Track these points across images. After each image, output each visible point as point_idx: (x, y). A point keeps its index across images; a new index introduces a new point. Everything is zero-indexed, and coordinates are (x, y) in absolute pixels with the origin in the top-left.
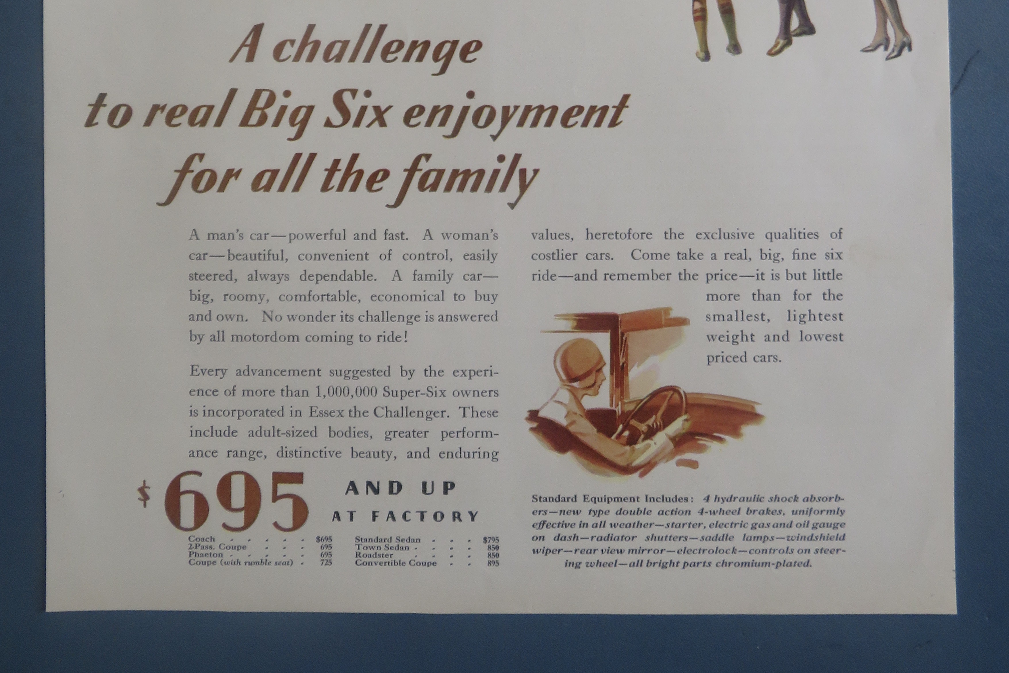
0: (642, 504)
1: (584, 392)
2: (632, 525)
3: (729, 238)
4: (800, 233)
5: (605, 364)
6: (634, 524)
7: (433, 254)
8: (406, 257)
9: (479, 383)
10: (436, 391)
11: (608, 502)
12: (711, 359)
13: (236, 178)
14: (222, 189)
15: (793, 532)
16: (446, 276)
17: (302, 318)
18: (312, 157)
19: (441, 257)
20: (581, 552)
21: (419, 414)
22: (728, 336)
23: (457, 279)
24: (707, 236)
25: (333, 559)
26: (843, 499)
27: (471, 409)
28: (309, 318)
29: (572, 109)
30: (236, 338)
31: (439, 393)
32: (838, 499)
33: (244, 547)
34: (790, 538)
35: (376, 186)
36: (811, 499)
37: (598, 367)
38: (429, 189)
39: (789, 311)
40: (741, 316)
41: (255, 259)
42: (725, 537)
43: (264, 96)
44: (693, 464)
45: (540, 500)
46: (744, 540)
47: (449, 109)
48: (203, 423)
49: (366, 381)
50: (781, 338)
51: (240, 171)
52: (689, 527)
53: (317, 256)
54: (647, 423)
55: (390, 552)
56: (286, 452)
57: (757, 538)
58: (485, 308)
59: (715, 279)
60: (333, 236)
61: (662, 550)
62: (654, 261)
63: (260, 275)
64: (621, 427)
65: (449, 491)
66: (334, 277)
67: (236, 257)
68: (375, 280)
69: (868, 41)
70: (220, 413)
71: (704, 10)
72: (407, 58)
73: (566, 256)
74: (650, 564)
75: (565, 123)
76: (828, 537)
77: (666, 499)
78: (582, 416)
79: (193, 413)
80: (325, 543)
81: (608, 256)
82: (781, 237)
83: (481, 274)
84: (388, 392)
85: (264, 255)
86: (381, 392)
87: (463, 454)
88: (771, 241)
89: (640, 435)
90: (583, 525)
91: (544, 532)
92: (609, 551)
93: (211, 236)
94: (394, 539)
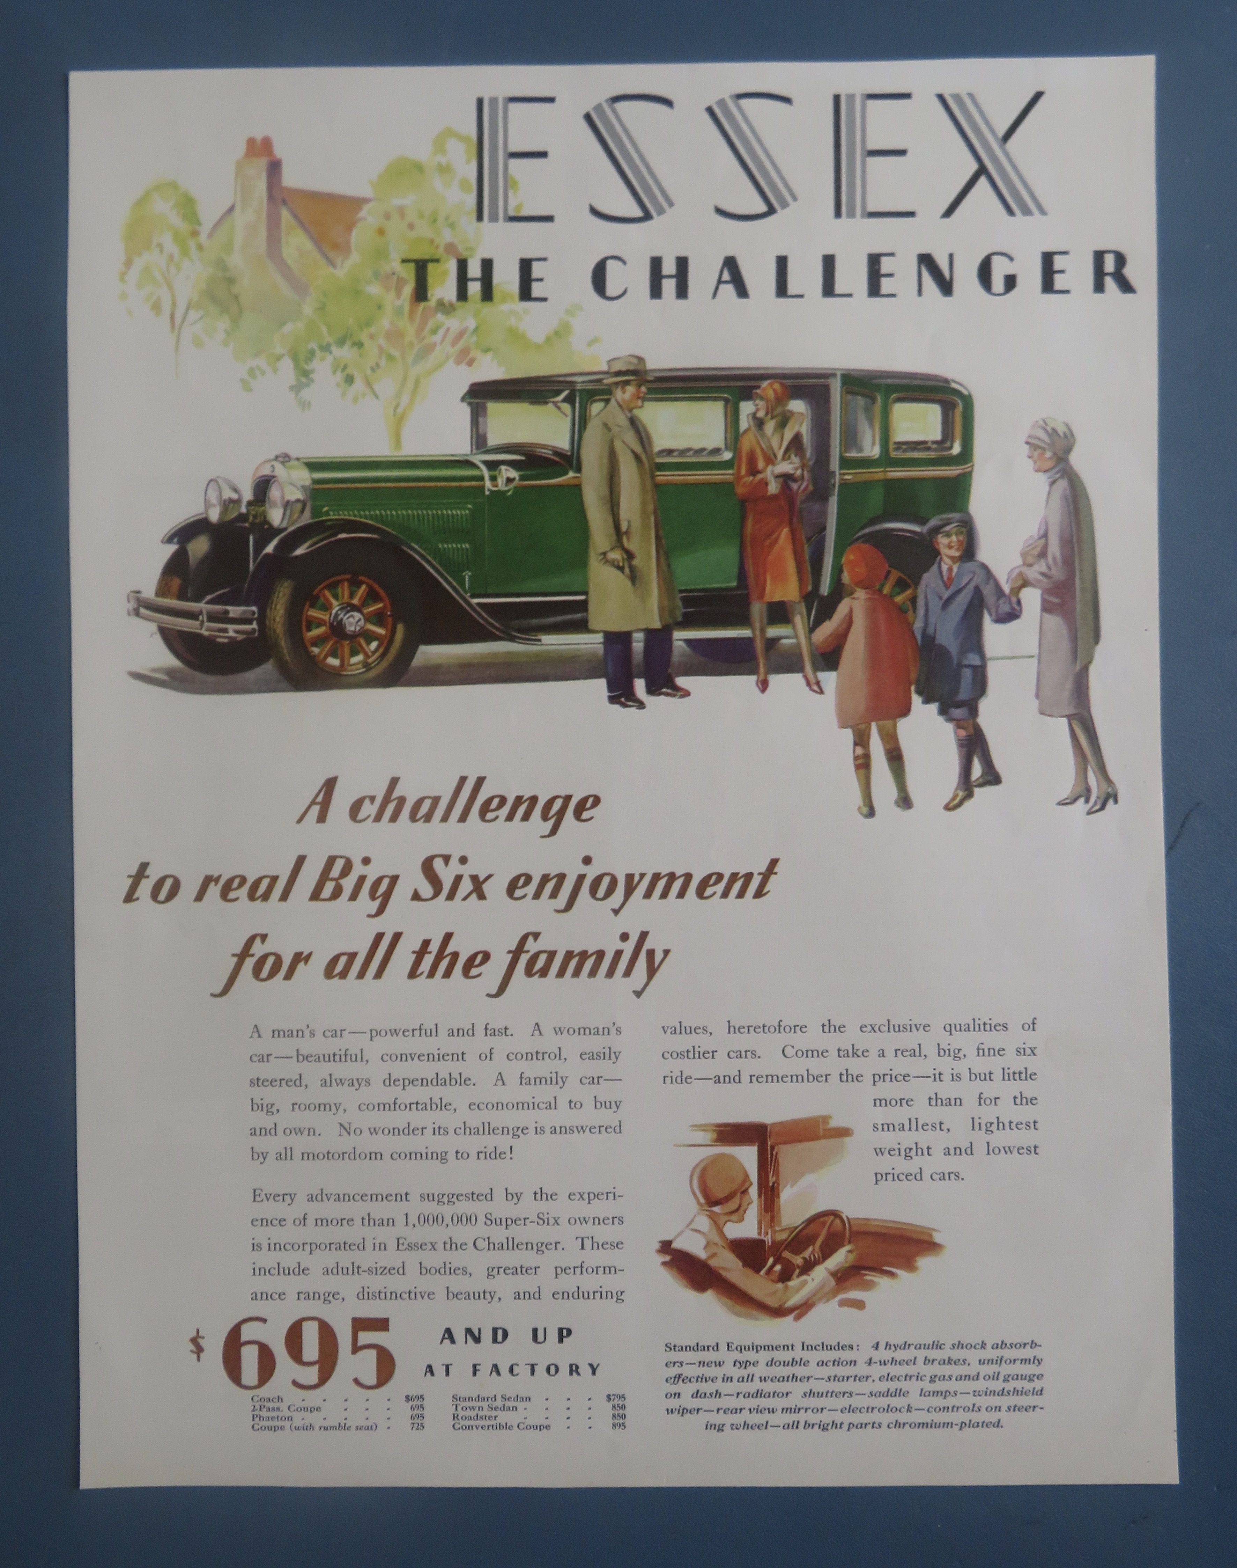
0: (798, 1354)
1: (727, 1218)
2: (786, 1379)
3: (899, 1031)
4: (985, 1024)
5: (751, 1184)
6: (788, 1378)
7: (543, 1053)
8: (511, 1056)
9: (601, 1208)
10: (548, 1219)
11: (757, 1351)
12: (879, 1177)
13: (306, 963)
14: (289, 976)
15: (981, 1385)
16: (559, 1080)
17: (386, 1131)
18: (397, 936)
19: (552, 1056)
20: (724, 1412)
21: (528, 1246)
22: (899, 1149)
23: (572, 1083)
24: (873, 1028)
25: (426, 1422)
26: (1040, 1346)
27: (591, 1239)
28: (395, 1131)
29: (709, 876)
30: (306, 1156)
31: (552, 1221)
32: (1034, 1345)
33: (318, 1409)
34: (976, 1394)
35: (474, 972)
36: (1002, 1345)
37: (743, 1189)
38: (538, 975)
39: (973, 1119)
40: (915, 1125)
41: (329, 1061)
42: (899, 1393)
43: (339, 865)
44: (859, 1305)
45: (675, 1350)
46: (921, 1395)
47: (561, 877)
48: (267, 1259)
49: (464, 1207)
50: (963, 1151)
51: (310, 955)
52: (855, 1380)
53: (404, 1057)
54: (801, 1256)
55: (494, 1413)
56: (368, 1293)
57: (937, 1393)
58: (606, 1117)
59: (884, 1081)
60: (423, 1032)
61: (822, 1409)
62: (810, 1059)
63: (336, 1080)
64: (771, 1260)
65: (564, 1339)
66: (425, 1082)
67: (306, 1058)
68: (474, 1085)
69: (1066, 792)
70: (288, 1247)
71: (867, 756)
72: (510, 817)
73: (704, 1054)
74: (808, 1425)
75: (700, 893)
76: (1022, 1391)
77: (827, 1347)
78: (724, 1247)
79: (256, 1247)
80: (415, 1403)
81: (754, 1054)
82: (963, 1029)
83: (601, 1077)
84: (490, 1220)
85: (340, 1056)
86: (481, 1219)
87: (581, 1294)
88: (951, 1034)
89: (794, 1270)
90: (727, 1379)
91: (680, 1387)
92: (759, 1411)
93: (277, 1033)
94: (499, 1398)
